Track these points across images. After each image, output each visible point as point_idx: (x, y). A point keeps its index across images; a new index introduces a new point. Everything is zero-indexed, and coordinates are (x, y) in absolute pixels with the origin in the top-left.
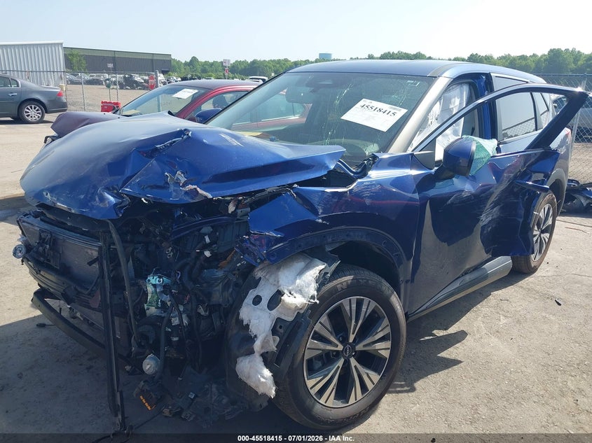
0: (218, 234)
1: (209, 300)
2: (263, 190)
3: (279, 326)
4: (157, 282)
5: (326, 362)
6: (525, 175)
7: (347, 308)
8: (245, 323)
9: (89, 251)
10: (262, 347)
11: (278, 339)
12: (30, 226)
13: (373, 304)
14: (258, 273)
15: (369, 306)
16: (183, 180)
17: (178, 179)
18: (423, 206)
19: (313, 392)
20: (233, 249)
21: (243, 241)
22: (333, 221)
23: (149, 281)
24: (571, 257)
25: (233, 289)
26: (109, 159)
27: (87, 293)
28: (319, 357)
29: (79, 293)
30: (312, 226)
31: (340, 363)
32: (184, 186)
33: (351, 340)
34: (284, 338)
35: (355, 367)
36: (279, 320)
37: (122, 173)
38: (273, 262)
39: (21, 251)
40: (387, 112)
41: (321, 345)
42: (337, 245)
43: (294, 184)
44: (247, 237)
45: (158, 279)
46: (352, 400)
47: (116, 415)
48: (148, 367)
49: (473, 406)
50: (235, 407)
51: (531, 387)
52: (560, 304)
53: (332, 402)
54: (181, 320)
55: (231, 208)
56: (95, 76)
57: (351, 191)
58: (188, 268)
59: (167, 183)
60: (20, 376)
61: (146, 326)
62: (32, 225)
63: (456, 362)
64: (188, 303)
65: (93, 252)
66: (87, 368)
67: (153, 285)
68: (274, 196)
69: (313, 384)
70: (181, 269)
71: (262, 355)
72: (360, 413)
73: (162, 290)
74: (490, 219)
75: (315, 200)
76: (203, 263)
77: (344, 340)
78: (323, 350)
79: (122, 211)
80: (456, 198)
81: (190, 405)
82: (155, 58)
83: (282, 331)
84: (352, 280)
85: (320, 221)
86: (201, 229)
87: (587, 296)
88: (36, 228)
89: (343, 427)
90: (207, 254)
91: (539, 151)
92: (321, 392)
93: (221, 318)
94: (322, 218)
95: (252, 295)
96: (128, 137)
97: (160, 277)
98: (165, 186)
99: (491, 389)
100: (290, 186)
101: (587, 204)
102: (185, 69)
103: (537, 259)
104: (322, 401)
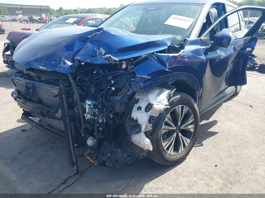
0: (117, 79)
1: (114, 111)
2: (141, 56)
3: (151, 119)
4: (90, 103)
5: (168, 135)
6: (244, 48)
7: (178, 110)
8: (135, 119)
9: (53, 91)
10: (145, 129)
11: (151, 125)
12: (19, 81)
13: (188, 108)
14: (137, 97)
15: (186, 109)
16: (104, 52)
17: (101, 52)
18: (207, 63)
19: (165, 148)
20: (126, 85)
21: (131, 81)
22: (173, 69)
23: (86, 103)
24: (251, 88)
25: (125, 105)
26: (64, 44)
27: (54, 111)
28: (166, 133)
29: (49, 111)
30: (163, 72)
31: (175, 135)
32: (104, 55)
33: (179, 125)
34: (154, 124)
35: (181, 136)
36: (151, 116)
37: (72, 50)
38: (147, 90)
39: (15, 94)
40: (185, 20)
41: (168, 127)
42: (174, 81)
43: (154, 52)
44: (133, 79)
45: (90, 102)
46: (180, 152)
47: (74, 167)
48: (90, 143)
49: (228, 151)
50: (131, 158)
51: (250, 141)
52: (252, 107)
53: (172, 153)
54: (103, 120)
55: (124, 66)
56: (14, 17)
57: (180, 55)
58: (104, 96)
59: (96, 54)
60: (20, 153)
61: (87, 124)
62: (21, 80)
63: (216, 133)
64: (105, 112)
65: (55, 91)
66: (52, 148)
67: (88, 105)
68: (146, 59)
69: (165, 144)
70: (102, 97)
71: (145, 133)
72: (183, 157)
73: (93, 106)
74: (229, 69)
75: (165, 60)
76: (111, 93)
77: (176, 125)
78: (169, 130)
79: (75, 69)
80: (219, 59)
81: (109, 159)
82: (42, 8)
83: (153, 121)
84: (180, 97)
85: (167, 70)
86: (107, 78)
87: (262, 103)
88: (23, 82)
89: (177, 163)
90: (113, 89)
91: (249, 37)
92: (168, 148)
93: (119, 119)
94: (168, 69)
95: (136, 106)
96: (70, 34)
97: (91, 101)
98: (95, 56)
99: (234, 143)
100: (153, 53)
101: (253, 66)
102: (57, 13)
103: (239, 88)
104: (168, 152)
